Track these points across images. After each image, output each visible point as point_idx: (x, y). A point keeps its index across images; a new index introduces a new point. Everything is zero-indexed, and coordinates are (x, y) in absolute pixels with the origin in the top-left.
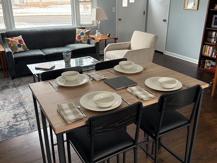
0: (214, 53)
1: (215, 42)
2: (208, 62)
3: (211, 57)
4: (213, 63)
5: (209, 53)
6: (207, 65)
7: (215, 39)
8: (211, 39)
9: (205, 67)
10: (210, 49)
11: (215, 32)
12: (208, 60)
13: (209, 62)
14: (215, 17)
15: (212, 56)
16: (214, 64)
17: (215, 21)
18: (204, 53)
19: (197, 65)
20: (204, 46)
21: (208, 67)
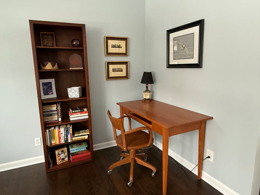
0: (69, 136)
1: (60, 119)
2: (60, 153)
3: (67, 143)
4: (73, 150)
5: (60, 138)
6: (61, 158)
7: (58, 115)
8: (52, 117)
9: (59, 162)
10: (59, 132)
11: (56, 105)
12: (59, 151)
13: (62, 151)
14: (42, 83)
15: (67, 140)
16: (75, 151)
17: (44, 89)
18: (51, 143)
19: (45, 164)
20: (46, 132)
21: (63, 159)
